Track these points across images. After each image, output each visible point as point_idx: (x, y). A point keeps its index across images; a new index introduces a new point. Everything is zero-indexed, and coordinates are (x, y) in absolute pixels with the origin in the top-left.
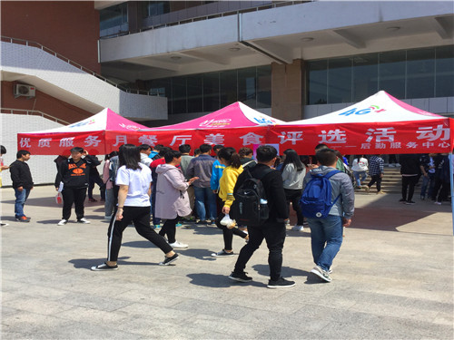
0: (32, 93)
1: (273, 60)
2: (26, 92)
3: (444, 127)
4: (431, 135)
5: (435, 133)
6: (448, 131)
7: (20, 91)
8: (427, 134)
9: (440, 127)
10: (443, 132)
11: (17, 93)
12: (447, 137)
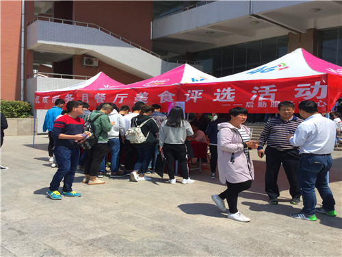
0: (96, 64)
1: (289, 31)
2: (92, 63)
3: (322, 84)
4: (308, 93)
5: (312, 90)
6: (325, 88)
7: (86, 62)
8: (304, 93)
9: (318, 83)
10: (320, 89)
11: (85, 64)
12: (324, 95)
